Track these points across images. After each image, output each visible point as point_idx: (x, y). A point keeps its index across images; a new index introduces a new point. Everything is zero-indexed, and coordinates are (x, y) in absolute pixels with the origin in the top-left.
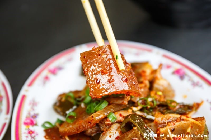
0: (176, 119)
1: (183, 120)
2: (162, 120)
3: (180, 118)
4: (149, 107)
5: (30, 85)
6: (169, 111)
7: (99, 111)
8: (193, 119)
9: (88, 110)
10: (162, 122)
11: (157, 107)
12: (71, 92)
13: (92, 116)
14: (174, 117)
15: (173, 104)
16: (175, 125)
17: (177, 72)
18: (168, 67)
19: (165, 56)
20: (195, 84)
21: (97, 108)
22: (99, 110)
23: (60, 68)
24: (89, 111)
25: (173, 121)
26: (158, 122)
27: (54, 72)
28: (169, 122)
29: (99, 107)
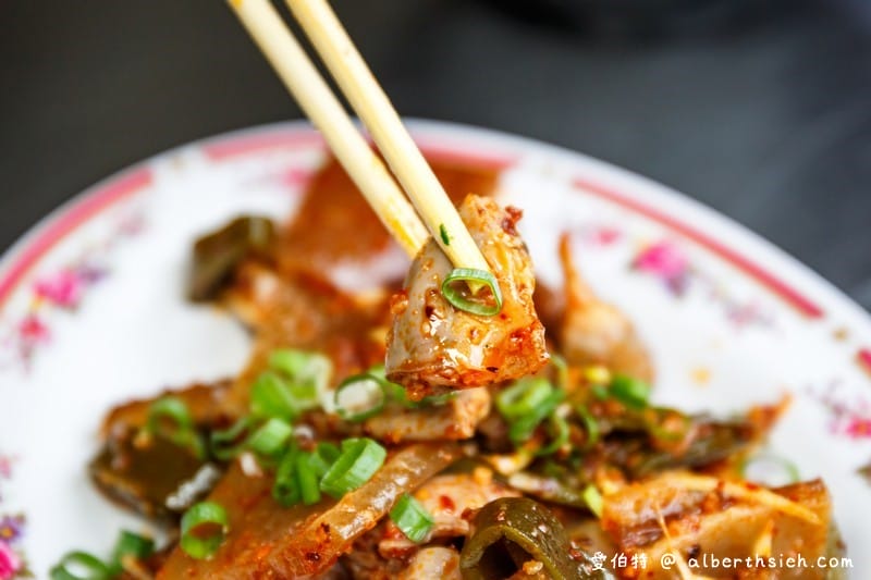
0: (698, 497)
1: (733, 501)
2: (638, 509)
3: (718, 492)
4: (566, 447)
6: (654, 461)
7: (350, 495)
8: (777, 491)
9: (284, 490)
10: (639, 518)
11: (601, 446)
12: (168, 394)
13: (323, 525)
14: (688, 490)
15: (671, 427)
16: (702, 532)
17: (650, 259)
18: (607, 237)
19: (582, 186)
20: (741, 316)
21: (336, 482)
22: (345, 492)
23: (92, 275)
24: (293, 495)
25: (687, 511)
26: (623, 522)
27: (63, 295)
28: (672, 518)
29: (348, 478)
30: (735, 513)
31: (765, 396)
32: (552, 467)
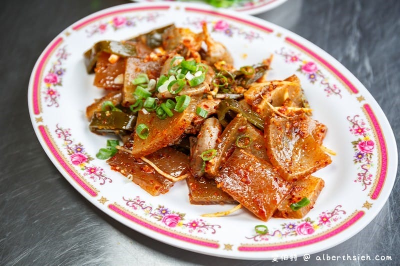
0: (267, 87)
1: (276, 86)
2: (254, 95)
3: (272, 84)
4: (227, 84)
5: (37, 112)
7: (185, 111)
8: (286, 80)
10: (255, 97)
11: (235, 81)
13: (183, 120)
14: (265, 86)
15: (250, 71)
16: (272, 96)
20: (250, 37)
21: (181, 108)
25: (266, 92)
26: (252, 99)
28: (263, 94)
29: (183, 106)
30: (278, 89)
31: (267, 57)
32: (225, 90)
